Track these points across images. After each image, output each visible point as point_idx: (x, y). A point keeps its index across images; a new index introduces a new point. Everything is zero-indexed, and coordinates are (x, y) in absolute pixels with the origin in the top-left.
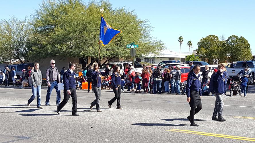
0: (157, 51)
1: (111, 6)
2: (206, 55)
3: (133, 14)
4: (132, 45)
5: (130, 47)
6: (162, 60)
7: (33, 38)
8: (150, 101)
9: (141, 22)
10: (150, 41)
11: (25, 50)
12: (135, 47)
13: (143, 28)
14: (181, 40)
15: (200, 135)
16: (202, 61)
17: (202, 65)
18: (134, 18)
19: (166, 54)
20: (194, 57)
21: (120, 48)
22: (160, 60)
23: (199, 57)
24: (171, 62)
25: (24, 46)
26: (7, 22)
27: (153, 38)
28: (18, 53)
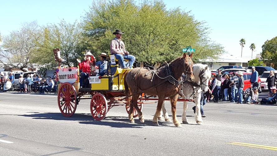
0: (216, 56)
1: (165, 6)
2: (271, 60)
3: (189, 15)
4: (188, 49)
5: (186, 51)
6: (221, 65)
7: (82, 42)
8: (209, 111)
9: (198, 23)
10: (208, 44)
11: (74, 56)
12: (192, 51)
13: (201, 30)
14: (243, 43)
15: (265, 149)
16: (267, 66)
17: (267, 71)
18: (191, 19)
19: (225, 58)
20: (258, 62)
21: (175, 53)
22: (219, 65)
23: (264, 62)
24: (232, 67)
25: (73, 51)
26: (56, 27)
27: (211, 41)
28: (67, 58)
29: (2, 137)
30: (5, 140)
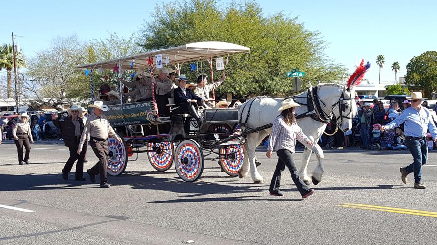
1: (261, 11)
2: (420, 85)
3: (297, 22)
4: (294, 73)
5: (292, 76)
9: (308, 35)
10: (325, 65)
12: (300, 75)
13: (314, 44)
14: (382, 61)
18: (299, 28)
20: (400, 89)
21: (275, 78)
23: (410, 89)
27: (330, 60)
29: (18, 204)
30: (22, 208)
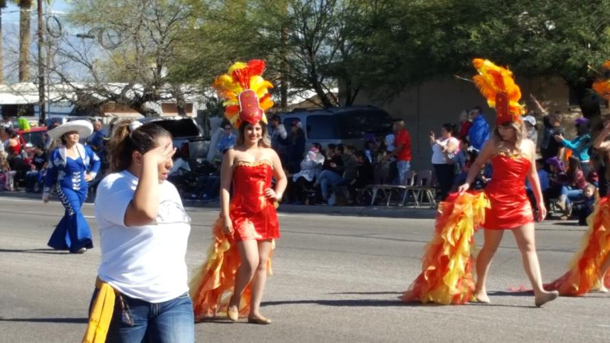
28: (311, 60)
